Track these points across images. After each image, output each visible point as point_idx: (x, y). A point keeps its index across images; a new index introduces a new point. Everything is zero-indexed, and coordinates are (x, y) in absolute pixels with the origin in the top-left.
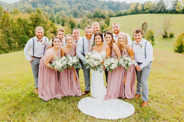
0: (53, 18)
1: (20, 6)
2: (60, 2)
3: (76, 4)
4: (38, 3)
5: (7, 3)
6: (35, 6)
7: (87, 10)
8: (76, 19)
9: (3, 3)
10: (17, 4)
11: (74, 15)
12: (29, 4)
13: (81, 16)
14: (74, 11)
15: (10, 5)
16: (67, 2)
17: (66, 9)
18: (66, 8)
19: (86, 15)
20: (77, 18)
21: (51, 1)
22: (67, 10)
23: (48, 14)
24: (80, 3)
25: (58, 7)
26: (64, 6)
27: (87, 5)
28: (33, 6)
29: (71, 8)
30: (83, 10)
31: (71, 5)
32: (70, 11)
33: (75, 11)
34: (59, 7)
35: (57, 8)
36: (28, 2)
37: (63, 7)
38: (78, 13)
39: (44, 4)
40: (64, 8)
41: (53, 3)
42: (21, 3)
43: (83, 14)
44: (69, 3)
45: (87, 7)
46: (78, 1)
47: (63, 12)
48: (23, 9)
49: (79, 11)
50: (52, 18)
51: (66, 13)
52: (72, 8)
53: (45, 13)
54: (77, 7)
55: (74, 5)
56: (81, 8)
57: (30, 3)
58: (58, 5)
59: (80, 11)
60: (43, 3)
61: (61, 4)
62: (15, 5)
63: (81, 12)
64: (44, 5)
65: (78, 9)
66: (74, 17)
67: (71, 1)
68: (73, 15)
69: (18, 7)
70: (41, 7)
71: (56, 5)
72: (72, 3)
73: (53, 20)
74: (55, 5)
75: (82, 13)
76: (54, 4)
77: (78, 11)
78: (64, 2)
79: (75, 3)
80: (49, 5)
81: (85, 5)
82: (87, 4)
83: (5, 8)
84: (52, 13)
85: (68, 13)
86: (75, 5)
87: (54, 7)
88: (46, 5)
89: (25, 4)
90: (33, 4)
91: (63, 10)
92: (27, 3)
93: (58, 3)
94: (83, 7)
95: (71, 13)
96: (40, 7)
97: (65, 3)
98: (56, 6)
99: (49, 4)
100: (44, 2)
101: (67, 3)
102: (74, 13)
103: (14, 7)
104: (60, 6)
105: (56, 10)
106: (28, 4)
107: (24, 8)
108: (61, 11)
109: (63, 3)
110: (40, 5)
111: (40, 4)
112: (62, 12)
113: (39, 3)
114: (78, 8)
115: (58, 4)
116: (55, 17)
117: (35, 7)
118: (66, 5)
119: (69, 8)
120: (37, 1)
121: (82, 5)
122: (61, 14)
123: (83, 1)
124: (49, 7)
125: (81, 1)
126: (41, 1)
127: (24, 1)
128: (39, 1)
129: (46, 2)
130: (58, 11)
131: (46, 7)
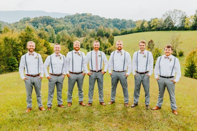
1: (20, 25)
3: (80, 23)
4: (39, 22)
5: (7, 23)
7: (91, 28)
8: (79, 38)
10: (17, 23)
11: (77, 34)
12: (30, 24)
13: (84, 35)
14: (77, 30)
15: (10, 25)
16: (71, 21)
17: (69, 28)
18: (69, 27)
19: (89, 34)
20: (80, 37)
21: (53, 21)
23: (48, 33)
24: (84, 21)
26: (66, 25)
27: (91, 23)
28: (34, 26)
29: (74, 27)
30: (87, 29)
31: (74, 24)
33: (78, 30)
35: (59, 27)
36: (29, 21)
38: (81, 32)
39: (45, 23)
40: (67, 27)
41: (55, 22)
42: (22, 23)
43: (87, 33)
44: (73, 22)
46: (82, 20)
47: (65, 31)
48: (23, 29)
51: (68, 33)
53: (44, 32)
54: (81, 25)
55: (77, 23)
56: (84, 27)
57: (30, 22)
58: (60, 24)
59: (83, 30)
60: (45, 22)
61: (64, 23)
62: (15, 25)
63: (85, 31)
64: (46, 24)
65: (82, 27)
66: (77, 36)
67: (75, 20)
69: (18, 27)
70: (43, 26)
72: (76, 21)
73: (53, 39)
74: (57, 25)
76: (57, 23)
77: (81, 29)
78: (67, 21)
79: (79, 22)
80: (50, 24)
81: (89, 24)
82: (92, 23)
84: (52, 32)
85: (71, 33)
87: (56, 26)
88: (48, 24)
89: (25, 23)
90: (34, 23)
91: (65, 29)
92: (28, 23)
93: (60, 22)
94: (86, 26)
95: (74, 32)
96: (41, 27)
97: (68, 22)
98: (58, 25)
99: (51, 23)
100: (46, 21)
101: (70, 22)
102: (77, 32)
103: (14, 27)
104: (63, 25)
105: (58, 29)
107: (24, 27)
108: (63, 30)
109: (66, 22)
110: (42, 24)
111: (42, 23)
113: (41, 22)
115: (60, 23)
116: (55, 36)
117: (36, 27)
118: (69, 24)
119: (72, 27)
120: (38, 20)
121: (85, 24)
122: (63, 33)
123: (86, 20)
124: (51, 26)
125: (85, 20)
126: (43, 21)
127: (25, 21)
128: (40, 20)
129: (48, 21)
130: (60, 30)
131: (48, 26)
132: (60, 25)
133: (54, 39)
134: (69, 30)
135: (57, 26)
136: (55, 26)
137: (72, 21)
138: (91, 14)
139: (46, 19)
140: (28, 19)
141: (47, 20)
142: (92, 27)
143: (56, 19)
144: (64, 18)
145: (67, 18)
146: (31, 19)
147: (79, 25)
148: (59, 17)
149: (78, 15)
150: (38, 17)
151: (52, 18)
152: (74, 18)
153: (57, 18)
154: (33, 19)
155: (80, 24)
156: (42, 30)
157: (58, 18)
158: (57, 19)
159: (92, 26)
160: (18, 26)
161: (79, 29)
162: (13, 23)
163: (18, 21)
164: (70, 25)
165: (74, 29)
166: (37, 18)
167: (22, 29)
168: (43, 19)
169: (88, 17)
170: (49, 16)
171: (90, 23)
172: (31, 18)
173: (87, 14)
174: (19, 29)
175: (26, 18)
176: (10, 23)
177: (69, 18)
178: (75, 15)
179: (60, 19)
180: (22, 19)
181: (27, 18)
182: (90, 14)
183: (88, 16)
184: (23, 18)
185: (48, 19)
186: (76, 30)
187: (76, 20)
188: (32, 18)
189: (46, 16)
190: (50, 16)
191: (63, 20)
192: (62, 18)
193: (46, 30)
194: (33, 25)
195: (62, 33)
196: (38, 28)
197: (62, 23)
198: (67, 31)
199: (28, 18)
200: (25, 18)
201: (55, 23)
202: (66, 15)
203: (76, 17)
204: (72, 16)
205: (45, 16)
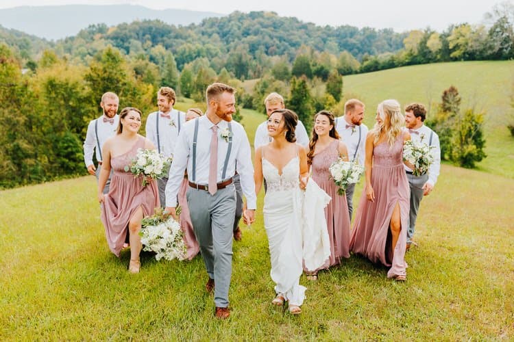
0: (173, 80)
1: (80, 46)
2: (196, 33)
3: (244, 39)
4: (131, 37)
5: (44, 40)
6: (122, 47)
7: (276, 54)
8: (243, 81)
9: (33, 40)
10: (72, 41)
11: (236, 71)
12: (106, 42)
13: (257, 74)
14: (237, 59)
15: (52, 44)
16: (219, 33)
17: (214, 52)
18: (215, 49)
19: (270, 71)
20: (246, 79)
21: (170, 32)
22: (216, 55)
23: (158, 68)
24: (256, 33)
25: (190, 49)
26: (206, 45)
27: (275, 39)
28: (117, 46)
29: (228, 51)
30: (265, 55)
31: (228, 42)
32: (226, 58)
33: (240, 58)
34: (193, 48)
35: (187, 50)
36: (104, 35)
37: (204, 49)
38: (248, 65)
39: (148, 39)
40: (208, 49)
41: (176, 37)
42: (84, 39)
43: (265, 66)
44: (224, 35)
45: (274, 48)
46: (249, 30)
47: (204, 62)
48: (88, 56)
49: (250, 60)
50: (170, 81)
51: (212, 66)
52: (232, 49)
53: (147, 64)
54: (247, 46)
55: (236, 40)
56: (257, 49)
57: (108, 38)
58: (189, 42)
59: (255, 58)
60: (148, 36)
61: (199, 39)
62: (66, 45)
63: (258, 63)
64: (150, 43)
65: (250, 51)
66: (236, 76)
67: (230, 31)
68: (234, 69)
70: (141, 49)
71: (183, 41)
72: (232, 34)
73: (171, 84)
74: (182, 44)
75: (260, 62)
76: (180, 40)
77: (247, 57)
78: (207, 32)
79: (241, 36)
80: (163, 41)
81: (272, 42)
82: (277, 37)
83: (37, 53)
84: (168, 65)
85: (219, 66)
86: (240, 40)
87: (180, 49)
88: (155, 42)
89: (94, 40)
90: (119, 41)
91: (203, 57)
92: (101, 38)
93: (189, 36)
94: (263, 48)
95: (226, 66)
96: (137, 50)
97: (210, 36)
98: (185, 45)
99: (165, 38)
100: (150, 34)
101: (216, 36)
102: (236, 65)
103: (62, 49)
104: (198, 45)
105: (184, 55)
106: (103, 40)
107: (90, 51)
108: (197, 58)
109: (206, 36)
110: (138, 43)
111: (138, 39)
112: (200, 63)
113: (136, 36)
114: (248, 50)
115: (190, 39)
116: (178, 76)
117: (122, 50)
118: (215, 41)
119: (222, 50)
120: (129, 31)
121: (259, 41)
122: (197, 68)
123: (262, 29)
124: (164, 48)
125: (258, 30)
126: (141, 33)
127: (93, 33)
128: (134, 30)
129: (155, 33)
130: (189, 60)
131: (157, 47)
132: (189, 44)
133: (175, 84)
134: (213, 60)
135: (183, 47)
136: (174, 48)
137: (221, 34)
138: (276, 14)
139: (150, 28)
140: (102, 30)
141: (154, 30)
142: (277, 50)
143: (177, 28)
144: (199, 26)
145: (207, 25)
146: (108, 29)
147: (242, 45)
148: (186, 24)
149: (240, 17)
150: (129, 21)
151: (168, 26)
152: (228, 26)
153: (179, 25)
154: (115, 29)
155: (243, 42)
156: (141, 60)
157: (183, 25)
158: (181, 27)
159: (278, 48)
160: (75, 47)
161: (243, 56)
162: (59, 38)
163: (74, 34)
164: (216, 45)
165: (228, 55)
166: (127, 24)
167: (85, 56)
168: (144, 29)
169: (266, 22)
170: (158, 21)
171: (272, 38)
172: (109, 25)
173: (262, 12)
174: (76, 55)
175: (96, 24)
176: (52, 40)
177: (212, 25)
178: (230, 15)
179: (190, 28)
180: (86, 29)
181: (99, 25)
182: (273, 13)
183: (268, 19)
184: (87, 26)
185: (157, 29)
186: (234, 60)
187: (232, 31)
188: (113, 27)
189: (150, 21)
190: (161, 20)
191: (196, 30)
192: (193, 24)
193: (152, 59)
194: (115, 44)
195: (194, 67)
196: (128, 52)
197: (193, 40)
198: (210, 61)
199: (103, 24)
200: (94, 26)
201: (176, 40)
202: (205, 17)
203: (233, 22)
204: (222, 18)
205: (147, 20)
